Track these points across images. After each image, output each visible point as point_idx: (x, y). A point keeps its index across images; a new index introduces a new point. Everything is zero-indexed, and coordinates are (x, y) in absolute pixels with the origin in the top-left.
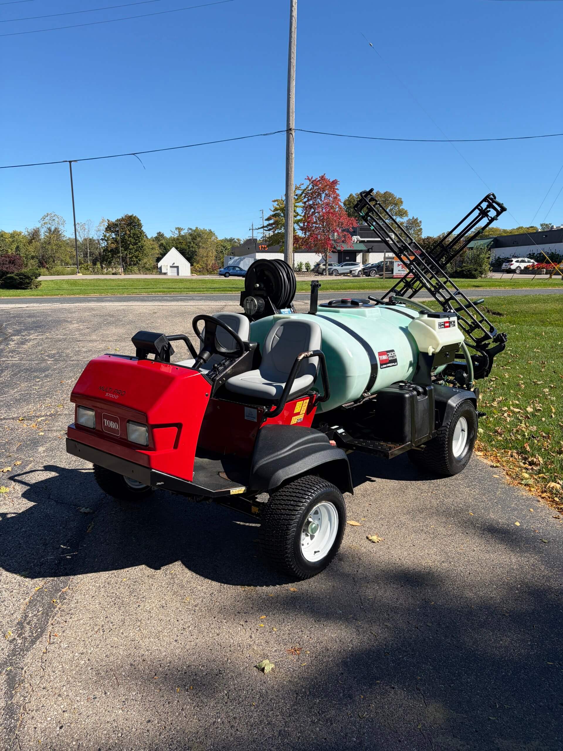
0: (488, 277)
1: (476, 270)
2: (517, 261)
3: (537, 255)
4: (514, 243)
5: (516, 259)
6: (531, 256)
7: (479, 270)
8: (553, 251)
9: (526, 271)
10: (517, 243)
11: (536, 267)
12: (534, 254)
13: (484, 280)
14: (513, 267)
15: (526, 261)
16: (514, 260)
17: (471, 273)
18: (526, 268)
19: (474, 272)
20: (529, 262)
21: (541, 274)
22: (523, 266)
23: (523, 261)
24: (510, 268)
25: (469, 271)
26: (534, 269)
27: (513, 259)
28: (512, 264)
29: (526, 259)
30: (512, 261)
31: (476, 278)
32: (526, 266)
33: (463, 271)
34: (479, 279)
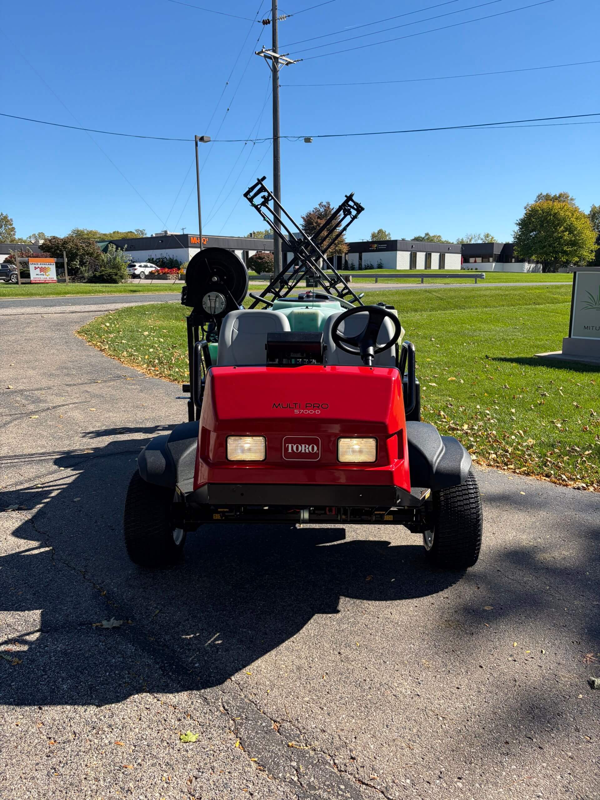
0: (129, 282)
1: (116, 275)
2: (140, 266)
3: (156, 261)
4: (131, 248)
5: (139, 264)
6: (150, 261)
7: (119, 274)
8: (171, 257)
9: (151, 276)
10: (134, 248)
11: (161, 272)
12: (153, 259)
13: (124, 285)
14: (137, 272)
15: (149, 266)
16: (137, 265)
17: (111, 278)
18: (151, 273)
19: (114, 277)
20: (151, 267)
21: (167, 279)
22: (147, 271)
23: (146, 266)
24: (134, 273)
25: (109, 275)
26: (159, 274)
27: (135, 264)
28: (136, 269)
29: (149, 264)
30: (135, 266)
31: (118, 283)
32: (150, 271)
33: (103, 275)
34: (120, 284)
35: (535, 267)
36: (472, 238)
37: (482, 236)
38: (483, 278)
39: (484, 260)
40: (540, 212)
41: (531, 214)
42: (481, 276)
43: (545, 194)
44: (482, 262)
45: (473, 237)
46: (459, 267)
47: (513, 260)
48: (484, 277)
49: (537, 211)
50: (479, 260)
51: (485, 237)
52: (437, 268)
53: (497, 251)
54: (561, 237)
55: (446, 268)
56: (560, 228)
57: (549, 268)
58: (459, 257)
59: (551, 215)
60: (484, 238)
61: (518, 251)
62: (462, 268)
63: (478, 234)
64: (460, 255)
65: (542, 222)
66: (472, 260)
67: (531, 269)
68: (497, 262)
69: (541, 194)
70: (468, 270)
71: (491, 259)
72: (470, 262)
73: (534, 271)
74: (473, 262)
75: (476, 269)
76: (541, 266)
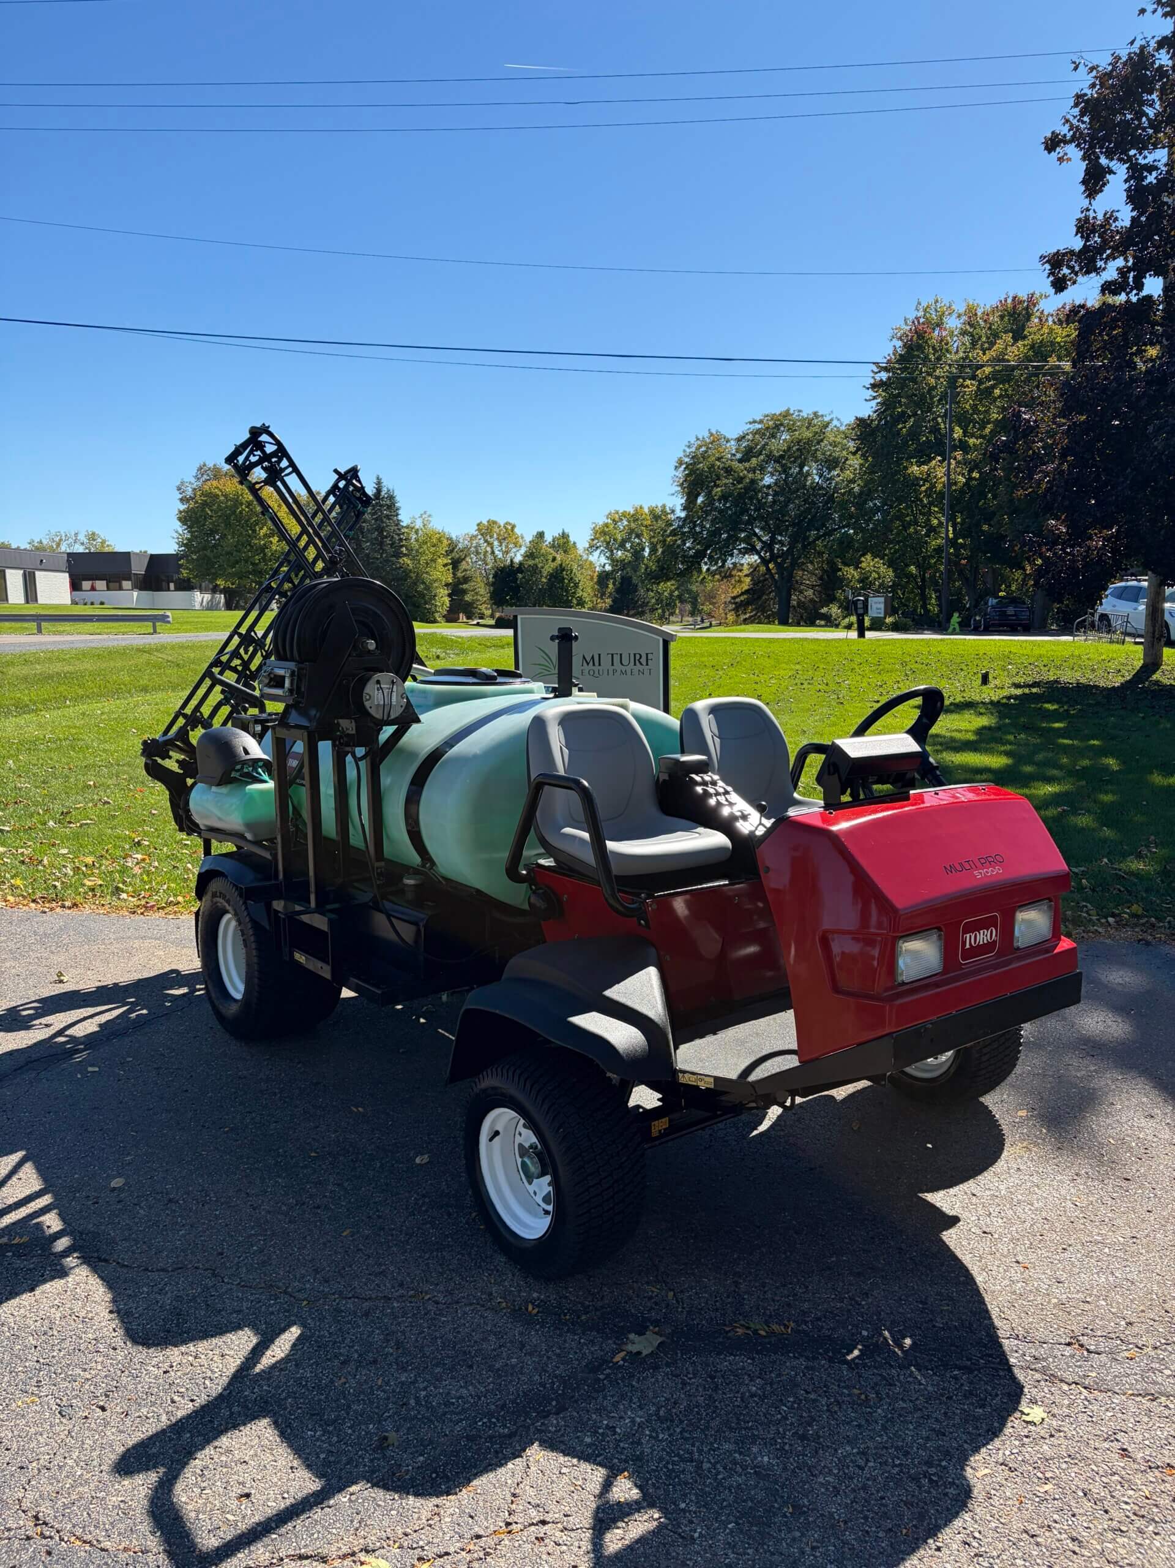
35: (211, 600)
36: (61, 540)
37: (82, 537)
38: (169, 622)
39: (111, 585)
40: (222, 498)
41: (205, 501)
42: (164, 619)
43: (211, 465)
44: (108, 589)
45: (64, 538)
46: (67, 600)
47: (172, 585)
48: (170, 619)
49: (217, 496)
50: (101, 585)
51: (89, 539)
52: (22, 600)
53: (139, 568)
54: (265, 547)
55: (40, 601)
56: (261, 529)
57: (238, 602)
58: (65, 578)
59: (242, 504)
60: (86, 541)
61: (187, 568)
62: (74, 602)
63: (73, 534)
64: (67, 575)
65: (228, 517)
66: (86, 585)
67: (204, 604)
68: (141, 589)
69: (205, 465)
70: (85, 604)
71: (127, 584)
72: (84, 588)
73: (211, 607)
74: (89, 588)
75: (102, 603)
76: (221, 598)
